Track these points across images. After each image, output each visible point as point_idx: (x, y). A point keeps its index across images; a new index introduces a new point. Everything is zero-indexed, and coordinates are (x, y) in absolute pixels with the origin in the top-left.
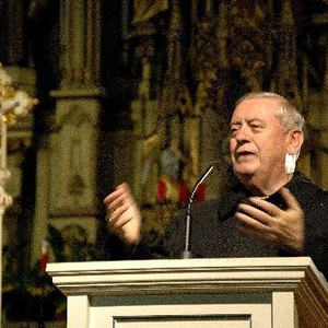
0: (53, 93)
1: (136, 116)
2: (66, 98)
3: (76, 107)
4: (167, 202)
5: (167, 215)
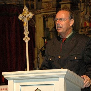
0: (60, 3)
1: (79, 7)
2: (63, 4)
3: (65, 6)
4: (87, 27)
5: (87, 30)
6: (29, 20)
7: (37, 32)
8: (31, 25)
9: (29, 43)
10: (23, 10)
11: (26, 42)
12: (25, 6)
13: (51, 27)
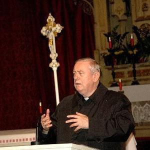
6: (56, 36)
7: (96, 23)
8: (86, 11)
9: (58, 71)
10: (48, 20)
11: (53, 69)
12: (50, 14)
13: (120, 14)
